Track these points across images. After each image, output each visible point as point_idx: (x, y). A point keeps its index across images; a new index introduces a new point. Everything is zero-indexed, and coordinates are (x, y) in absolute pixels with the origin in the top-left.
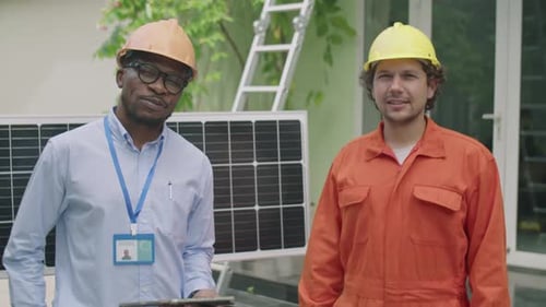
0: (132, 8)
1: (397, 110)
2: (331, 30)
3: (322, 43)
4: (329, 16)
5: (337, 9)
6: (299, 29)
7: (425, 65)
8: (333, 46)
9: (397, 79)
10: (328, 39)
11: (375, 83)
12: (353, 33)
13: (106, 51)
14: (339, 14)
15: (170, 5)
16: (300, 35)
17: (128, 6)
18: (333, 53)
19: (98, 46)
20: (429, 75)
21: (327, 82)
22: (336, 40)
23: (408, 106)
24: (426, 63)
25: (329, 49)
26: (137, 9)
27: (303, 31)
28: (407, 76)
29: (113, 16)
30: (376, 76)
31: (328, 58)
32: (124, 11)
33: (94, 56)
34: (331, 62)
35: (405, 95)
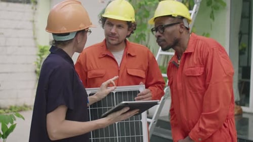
1: (112, 40)
2: (214, 3)
3: (210, 9)
6: (197, 3)
8: (214, 11)
9: (115, 27)
10: (212, 7)
12: (224, 4)
16: (197, 6)
18: (215, 15)
21: (211, 29)
22: (217, 8)
25: (212, 12)
27: (199, 4)
28: (119, 26)
31: (212, 17)
34: (213, 19)
35: (117, 35)
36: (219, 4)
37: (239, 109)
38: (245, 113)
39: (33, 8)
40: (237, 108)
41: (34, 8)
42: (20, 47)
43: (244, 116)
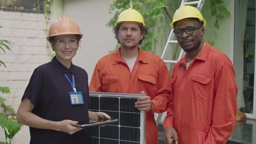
0: (123, 3)
2: (218, 12)
3: (214, 18)
4: (217, 5)
5: (222, 2)
7: (140, 25)
8: (219, 20)
9: (129, 30)
10: (217, 16)
11: (119, 31)
12: (229, 14)
13: (112, 23)
14: (222, 4)
15: (141, 1)
17: (121, 2)
18: (219, 23)
19: (108, 21)
20: (141, 30)
21: (216, 37)
22: (221, 17)
23: (133, 42)
24: (141, 25)
25: (217, 21)
26: (125, 4)
28: (133, 29)
29: (114, 7)
30: (120, 28)
31: (217, 25)
32: (119, 5)
33: (107, 25)
34: (218, 28)
35: (132, 37)
36: (223, 14)
37: (242, 116)
38: (249, 119)
39: (46, 18)
40: (240, 115)
41: (48, 18)
42: (33, 55)
43: (248, 122)
